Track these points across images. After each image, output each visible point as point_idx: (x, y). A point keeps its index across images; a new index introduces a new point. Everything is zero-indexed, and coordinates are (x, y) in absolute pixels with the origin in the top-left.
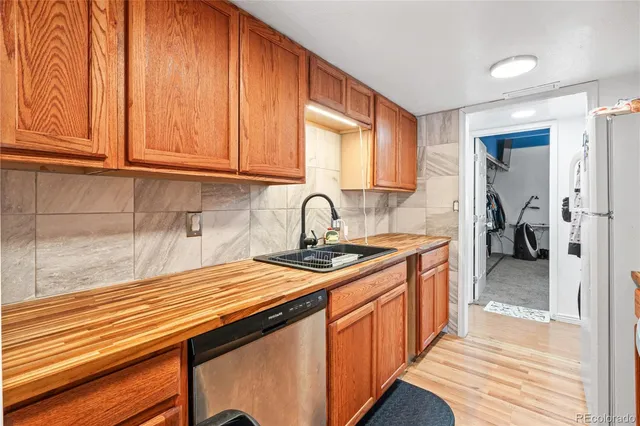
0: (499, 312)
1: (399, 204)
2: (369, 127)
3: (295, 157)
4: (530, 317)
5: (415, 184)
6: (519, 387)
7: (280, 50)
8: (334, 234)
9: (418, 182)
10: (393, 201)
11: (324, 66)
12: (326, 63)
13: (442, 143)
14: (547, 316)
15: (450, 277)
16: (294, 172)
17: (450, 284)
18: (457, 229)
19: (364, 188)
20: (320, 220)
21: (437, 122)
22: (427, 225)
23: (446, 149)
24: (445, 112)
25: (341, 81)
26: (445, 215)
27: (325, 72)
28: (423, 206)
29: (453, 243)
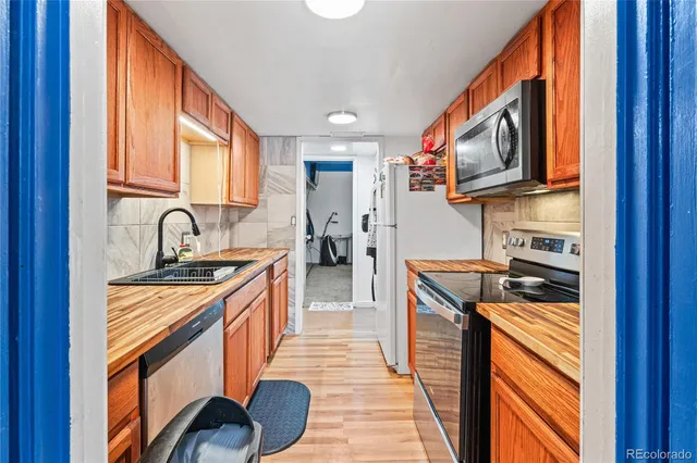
0: (320, 309)
1: (240, 219)
2: (226, 143)
3: (172, 169)
4: (341, 309)
5: (257, 199)
6: (344, 356)
7: (160, 57)
8: (189, 250)
9: (260, 198)
10: (234, 215)
11: (195, 79)
12: (197, 76)
13: (282, 164)
14: (351, 304)
15: (289, 285)
16: (170, 186)
17: (289, 290)
18: (294, 241)
19: (220, 203)
20: (172, 236)
21: (278, 145)
22: (268, 238)
23: (286, 170)
24: (285, 137)
25: (208, 96)
26: (284, 229)
27: (196, 85)
28: (265, 220)
29: (291, 254)
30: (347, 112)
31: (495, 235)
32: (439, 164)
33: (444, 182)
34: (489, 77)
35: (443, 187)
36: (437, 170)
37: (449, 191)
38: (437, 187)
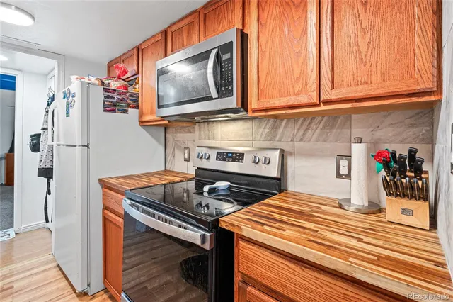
14: (12, 232)
30: (18, 8)
31: (176, 152)
32: (131, 90)
33: (137, 107)
34: (190, 24)
35: (136, 111)
36: (131, 96)
37: (141, 115)
38: (130, 110)
